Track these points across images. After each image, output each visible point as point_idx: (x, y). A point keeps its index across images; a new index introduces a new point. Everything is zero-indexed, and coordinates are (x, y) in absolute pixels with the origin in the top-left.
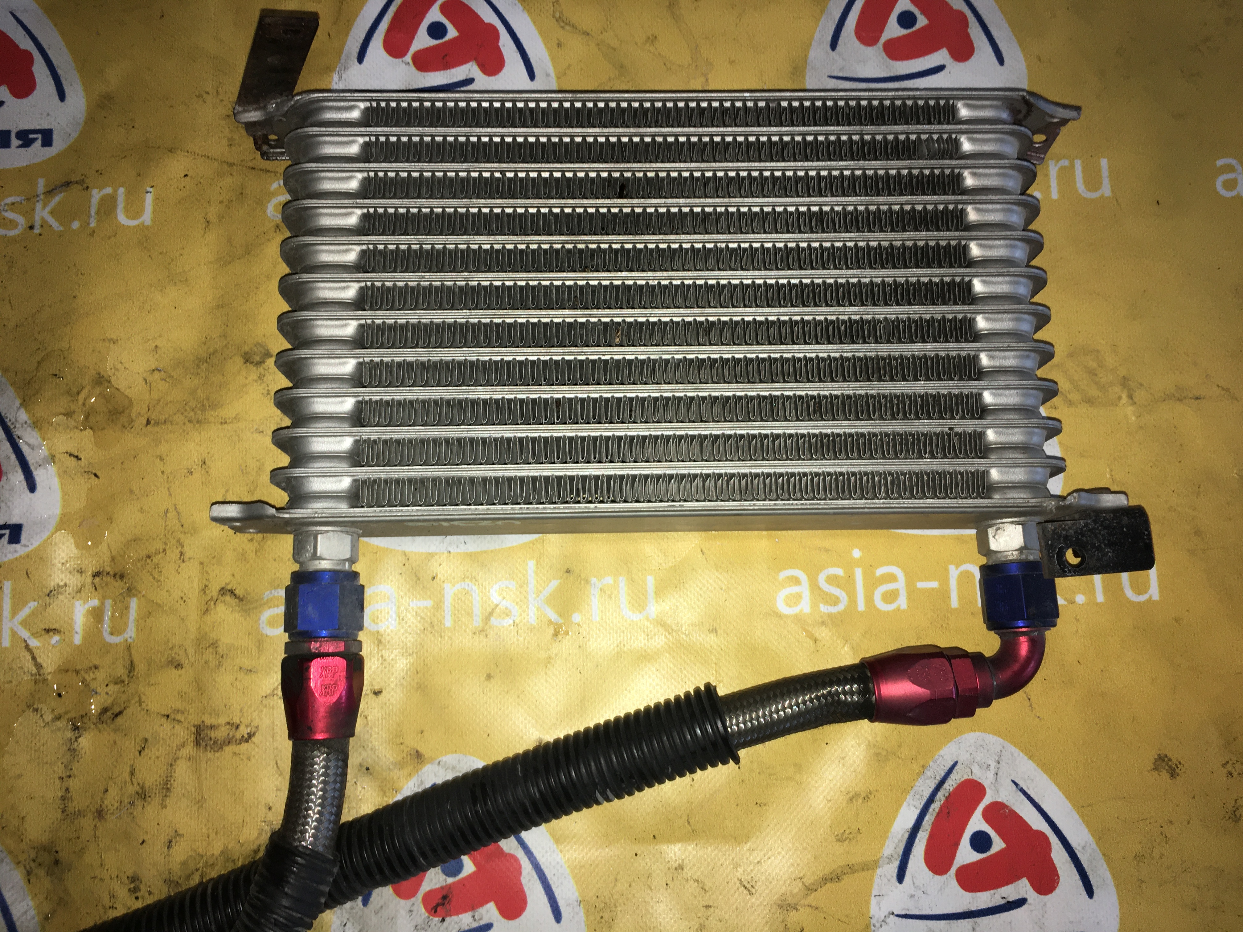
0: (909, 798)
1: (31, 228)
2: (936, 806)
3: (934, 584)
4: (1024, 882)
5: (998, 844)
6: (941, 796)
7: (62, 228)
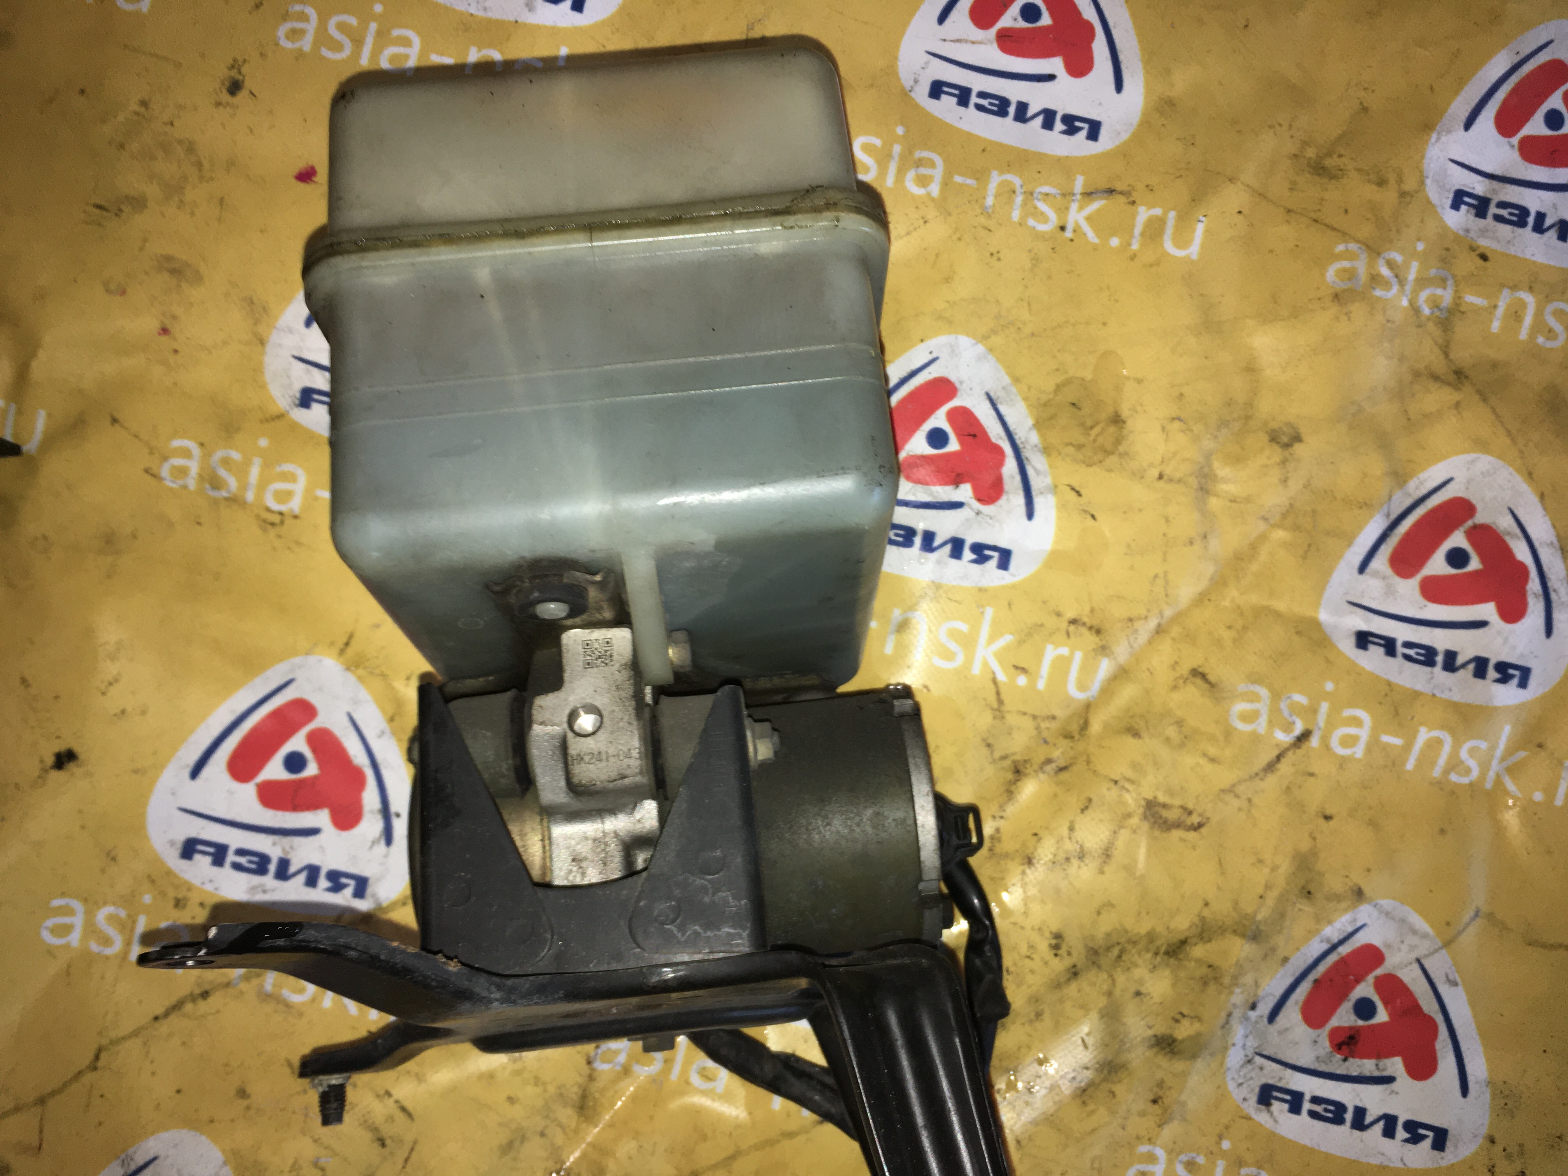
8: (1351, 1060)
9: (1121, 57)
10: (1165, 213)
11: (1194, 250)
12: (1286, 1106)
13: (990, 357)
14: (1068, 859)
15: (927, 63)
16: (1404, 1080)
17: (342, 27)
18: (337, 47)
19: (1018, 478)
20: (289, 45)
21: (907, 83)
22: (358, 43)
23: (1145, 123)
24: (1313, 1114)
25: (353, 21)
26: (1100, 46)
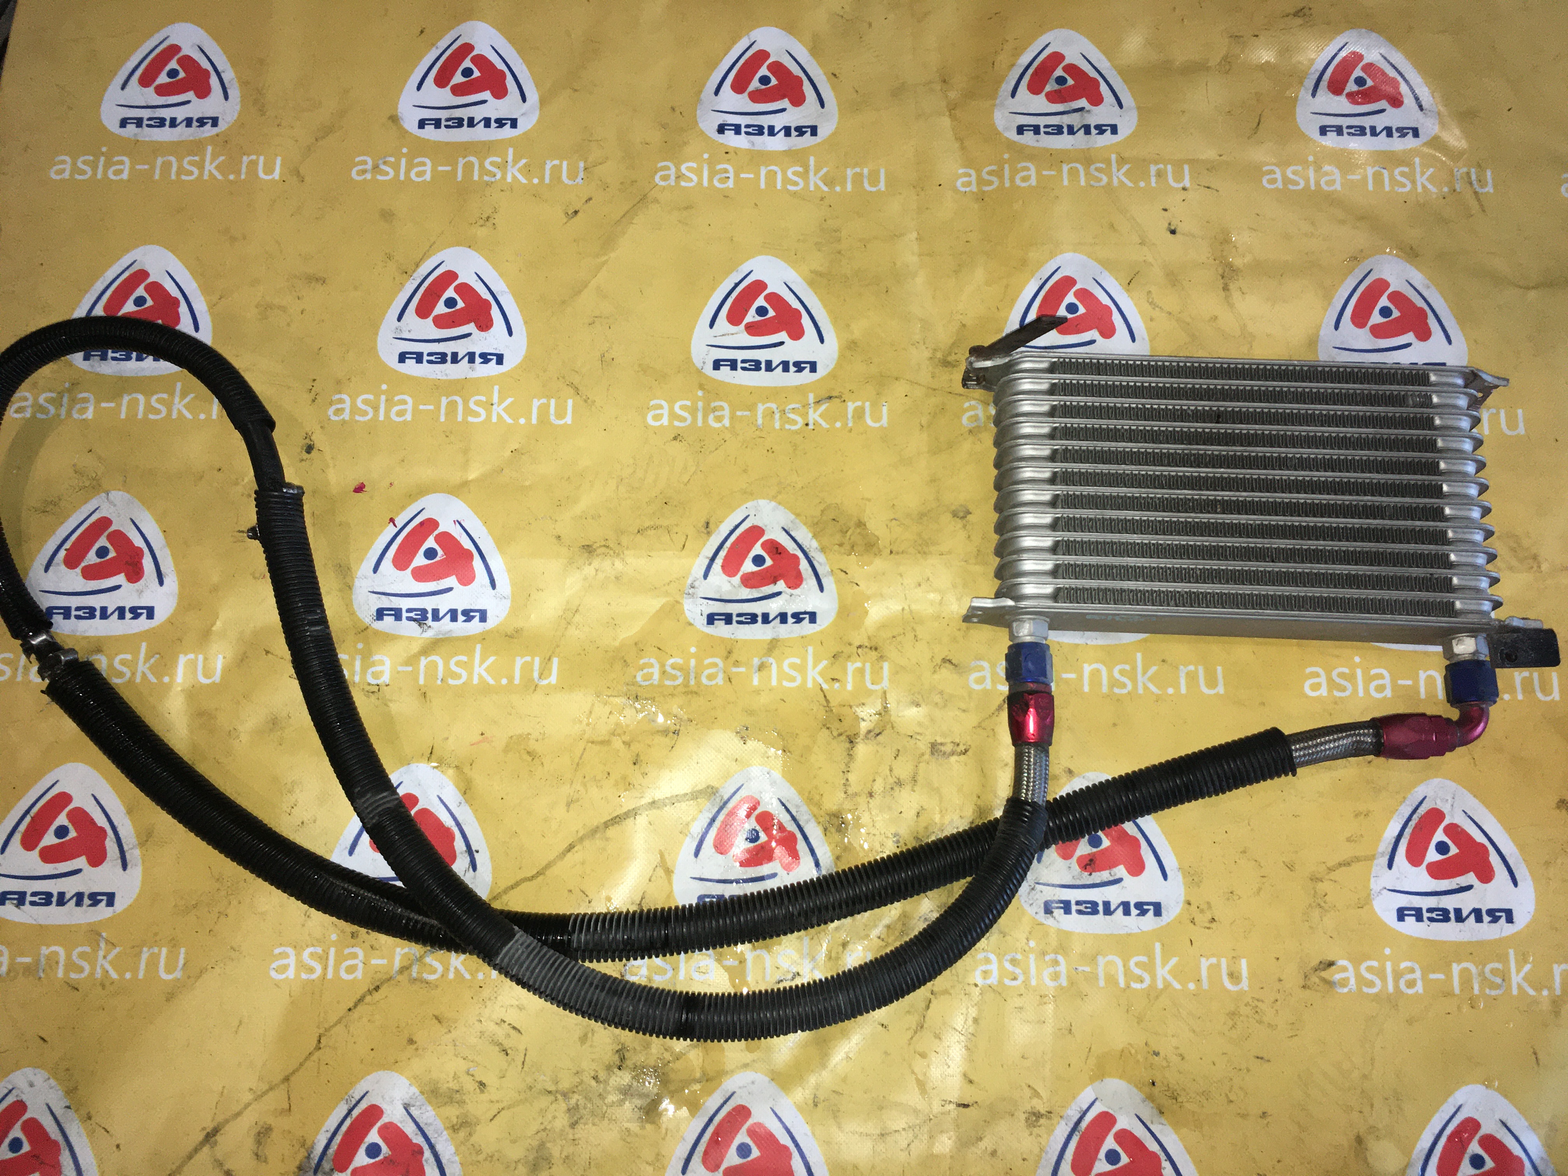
0: (1395, 817)
1: (807, 425)
2: (1412, 824)
3: (1409, 682)
4: (1472, 875)
5: (1454, 850)
6: (1416, 818)
7: (828, 426)
8: (1094, 874)
9: (820, 324)
10: (864, 403)
11: (885, 421)
12: (1062, 911)
13: (780, 507)
14: (892, 788)
15: (708, 351)
16: (1128, 879)
17: (365, 402)
18: (365, 413)
19: (810, 569)
20: (336, 418)
21: (699, 365)
22: (376, 409)
23: (842, 356)
24: (1080, 912)
25: (371, 397)
26: (806, 321)
